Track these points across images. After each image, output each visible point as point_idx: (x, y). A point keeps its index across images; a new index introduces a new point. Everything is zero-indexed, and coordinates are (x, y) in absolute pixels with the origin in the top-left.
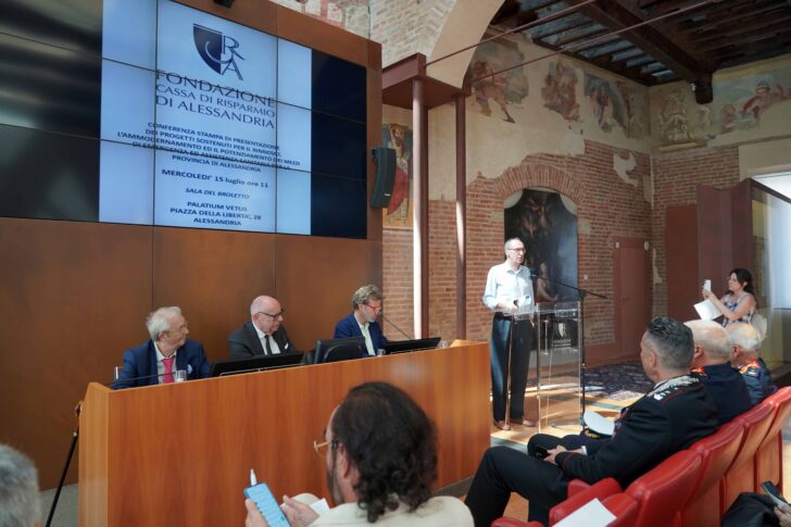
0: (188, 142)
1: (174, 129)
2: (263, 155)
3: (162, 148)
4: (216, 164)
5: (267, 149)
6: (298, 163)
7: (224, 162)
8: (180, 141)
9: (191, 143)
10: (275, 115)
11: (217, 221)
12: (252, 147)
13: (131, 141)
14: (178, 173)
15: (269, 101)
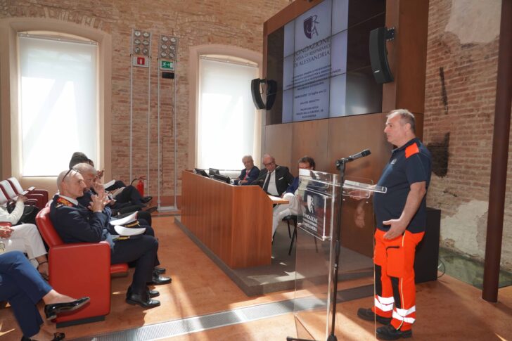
2: (325, 73)
3: (295, 87)
4: (309, 87)
5: (326, 69)
7: (311, 84)
9: (302, 80)
10: (331, 46)
11: (309, 116)
12: (321, 71)
15: (328, 38)
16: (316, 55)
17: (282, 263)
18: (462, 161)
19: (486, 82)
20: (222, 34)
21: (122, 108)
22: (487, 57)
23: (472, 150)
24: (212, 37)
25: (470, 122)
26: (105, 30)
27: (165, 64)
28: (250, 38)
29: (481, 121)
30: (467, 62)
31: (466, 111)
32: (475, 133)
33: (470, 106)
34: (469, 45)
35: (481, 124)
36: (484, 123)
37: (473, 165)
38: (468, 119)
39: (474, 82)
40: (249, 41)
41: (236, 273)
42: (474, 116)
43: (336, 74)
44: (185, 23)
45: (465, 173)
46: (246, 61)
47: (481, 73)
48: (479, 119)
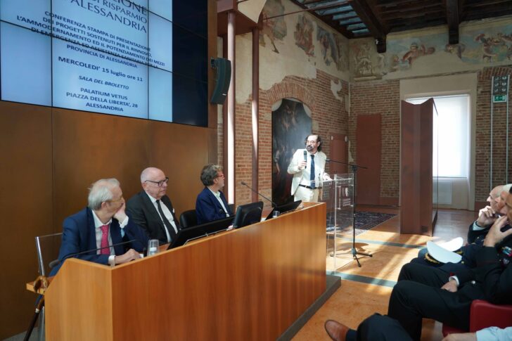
0: (80, 34)
1: (68, 21)
2: (139, 54)
3: (57, 37)
4: (104, 57)
5: (141, 50)
6: (163, 64)
7: (109, 56)
8: (73, 33)
9: (82, 35)
10: (147, 22)
11: (105, 107)
12: (130, 46)
13: (30, 26)
14: (72, 62)
15: (143, 9)
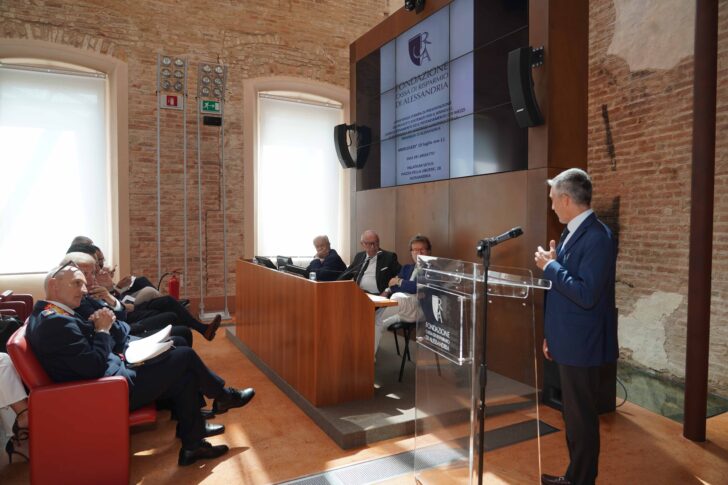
2: (442, 114)
3: (398, 136)
5: (444, 109)
6: (463, 110)
7: (422, 130)
8: (404, 127)
10: (449, 75)
11: (419, 177)
15: (445, 65)
16: (428, 88)
17: (391, 396)
18: (639, 237)
19: (670, 125)
20: (290, 62)
21: (144, 170)
22: (669, 89)
23: (653, 220)
24: (276, 67)
25: (649, 180)
26: (118, 57)
27: (207, 104)
28: (331, 68)
29: (665, 179)
30: (641, 97)
31: (642, 165)
32: (658, 197)
33: (647, 158)
34: (643, 73)
35: (664, 184)
36: (669, 182)
37: (654, 241)
38: (646, 177)
39: (652, 125)
40: (328, 72)
41: (323, 413)
42: (653, 172)
43: (459, 115)
44: (235, 46)
45: (643, 253)
46: (325, 100)
47: (661, 111)
48: (661, 176)
